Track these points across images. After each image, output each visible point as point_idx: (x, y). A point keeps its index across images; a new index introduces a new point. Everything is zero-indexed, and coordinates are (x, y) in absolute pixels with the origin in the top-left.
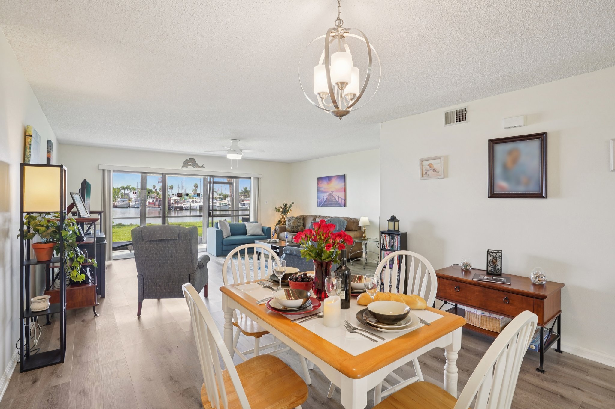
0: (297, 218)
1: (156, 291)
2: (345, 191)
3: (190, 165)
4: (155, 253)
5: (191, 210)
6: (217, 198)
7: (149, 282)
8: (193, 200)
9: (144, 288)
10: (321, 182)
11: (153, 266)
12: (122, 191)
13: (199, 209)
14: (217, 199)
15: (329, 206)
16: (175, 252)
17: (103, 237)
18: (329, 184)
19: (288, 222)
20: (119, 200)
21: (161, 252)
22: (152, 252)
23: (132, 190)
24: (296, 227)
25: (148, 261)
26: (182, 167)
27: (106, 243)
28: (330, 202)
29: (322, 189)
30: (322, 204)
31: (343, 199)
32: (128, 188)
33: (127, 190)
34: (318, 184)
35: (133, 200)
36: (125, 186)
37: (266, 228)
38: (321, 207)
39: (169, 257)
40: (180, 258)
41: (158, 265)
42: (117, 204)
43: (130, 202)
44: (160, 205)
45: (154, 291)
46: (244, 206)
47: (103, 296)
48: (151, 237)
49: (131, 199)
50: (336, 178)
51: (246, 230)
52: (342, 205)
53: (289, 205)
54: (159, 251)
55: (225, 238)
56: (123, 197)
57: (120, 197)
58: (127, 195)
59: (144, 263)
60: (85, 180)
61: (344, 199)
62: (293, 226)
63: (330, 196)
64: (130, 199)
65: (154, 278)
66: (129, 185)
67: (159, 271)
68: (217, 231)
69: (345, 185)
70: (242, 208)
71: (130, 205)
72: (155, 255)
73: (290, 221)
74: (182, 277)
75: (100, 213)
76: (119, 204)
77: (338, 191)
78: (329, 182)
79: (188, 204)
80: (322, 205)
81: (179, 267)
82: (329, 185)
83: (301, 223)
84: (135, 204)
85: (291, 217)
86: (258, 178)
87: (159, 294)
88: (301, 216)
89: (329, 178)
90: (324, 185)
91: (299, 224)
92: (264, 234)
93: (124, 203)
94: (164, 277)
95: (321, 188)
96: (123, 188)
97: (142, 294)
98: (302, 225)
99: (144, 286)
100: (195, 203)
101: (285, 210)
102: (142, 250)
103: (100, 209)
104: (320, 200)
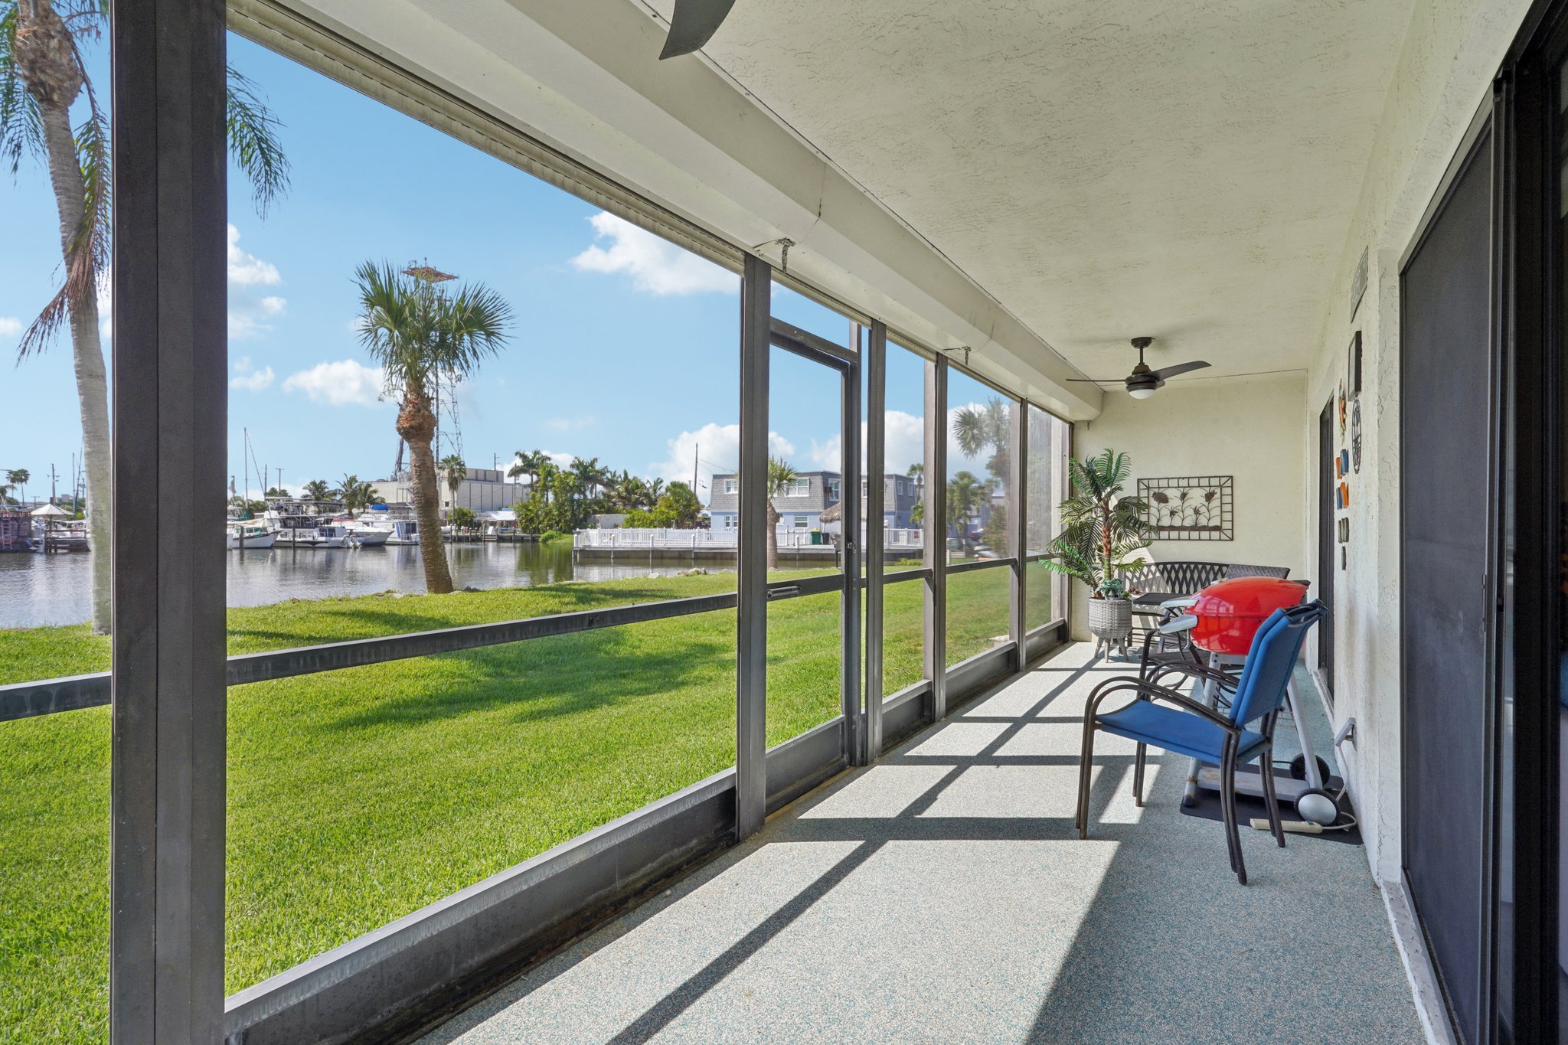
46: (333, 539)
70: (326, 542)
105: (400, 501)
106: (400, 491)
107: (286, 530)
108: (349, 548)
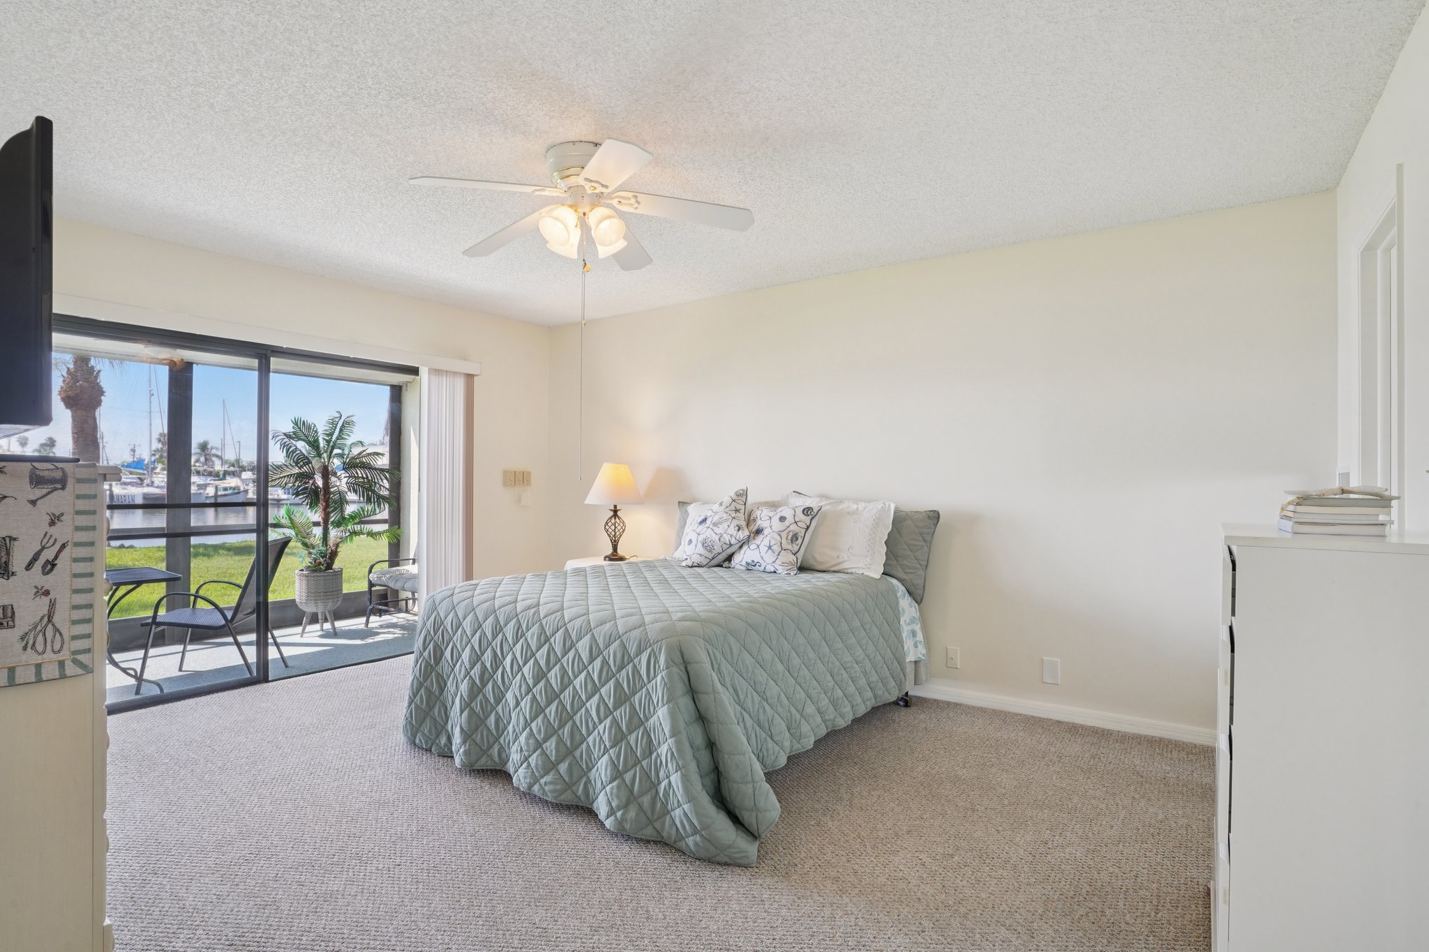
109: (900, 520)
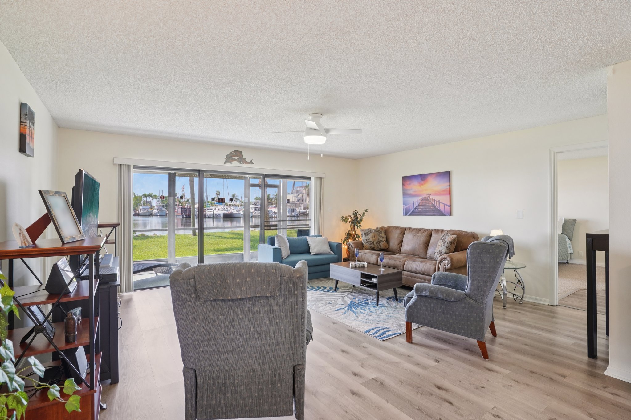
0: (377, 230)
1: (223, 402)
2: (450, 194)
3: (235, 160)
4: (223, 325)
5: (214, 218)
6: (239, 205)
7: (208, 384)
8: (216, 207)
9: (198, 396)
10: (408, 182)
11: (219, 351)
12: (144, 199)
13: (223, 217)
14: (240, 207)
15: (422, 214)
16: (268, 322)
17: (114, 272)
18: (422, 184)
19: (366, 236)
20: (141, 208)
21: (236, 323)
22: (217, 323)
23: (154, 198)
24: (376, 242)
25: (209, 341)
26: (225, 162)
27: (119, 285)
28: (424, 210)
29: (409, 192)
30: (411, 211)
31: (447, 205)
32: (150, 196)
33: (149, 198)
34: (403, 185)
35: (155, 208)
36: (147, 194)
37: (336, 244)
38: (409, 215)
39: (254, 334)
40: (277, 334)
41: (230, 350)
42: (140, 212)
43: (152, 210)
44: (183, 213)
45: (220, 402)
47: (115, 381)
48: (215, 291)
49: (154, 207)
50: (434, 176)
51: (309, 247)
52: (445, 213)
53: (360, 212)
54: (233, 321)
55: (285, 259)
56: (146, 205)
57: (143, 205)
58: (150, 203)
59: (197, 346)
60: (81, 171)
61: (449, 205)
62: (373, 242)
63: (424, 201)
64: (152, 207)
65: (219, 377)
66: (151, 193)
67: (231, 362)
68: (274, 249)
69: (450, 185)
71: (152, 213)
72: (223, 330)
73: (368, 235)
74: (279, 371)
75: (114, 226)
76: (141, 212)
77: (438, 194)
78: (423, 182)
79: (211, 212)
80: (411, 213)
81: (274, 354)
82: (422, 186)
83: (383, 238)
84: (157, 212)
85: (368, 230)
86: (321, 178)
87: (229, 409)
88: (382, 228)
89: (423, 177)
90: (414, 187)
91: (381, 239)
92: (332, 253)
93: (146, 211)
94: (242, 374)
95: (409, 190)
96: (145, 196)
97: (193, 409)
98: (384, 239)
99: (198, 391)
100: (218, 211)
101: (356, 220)
102: (195, 319)
103: (115, 221)
104: (407, 206)
105: (293, 201)
106: (293, 197)
107: (256, 211)
108: (273, 217)
109: (565, 222)
